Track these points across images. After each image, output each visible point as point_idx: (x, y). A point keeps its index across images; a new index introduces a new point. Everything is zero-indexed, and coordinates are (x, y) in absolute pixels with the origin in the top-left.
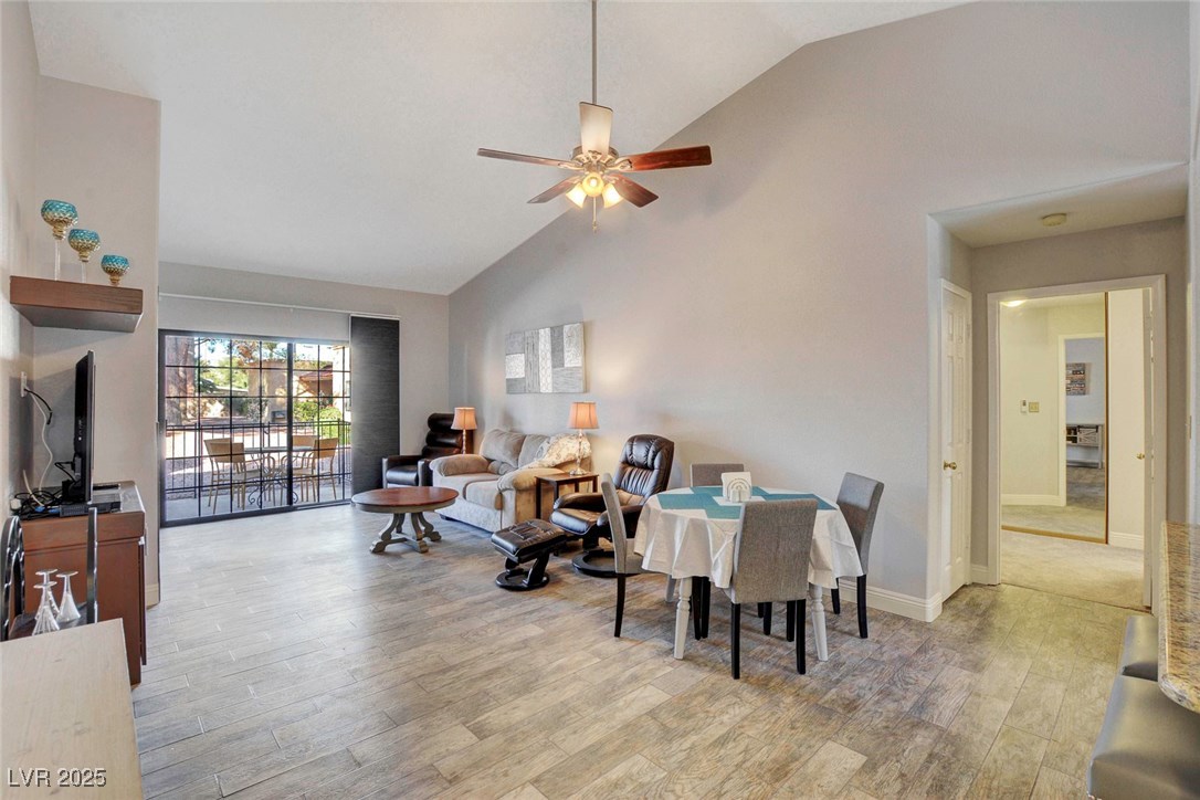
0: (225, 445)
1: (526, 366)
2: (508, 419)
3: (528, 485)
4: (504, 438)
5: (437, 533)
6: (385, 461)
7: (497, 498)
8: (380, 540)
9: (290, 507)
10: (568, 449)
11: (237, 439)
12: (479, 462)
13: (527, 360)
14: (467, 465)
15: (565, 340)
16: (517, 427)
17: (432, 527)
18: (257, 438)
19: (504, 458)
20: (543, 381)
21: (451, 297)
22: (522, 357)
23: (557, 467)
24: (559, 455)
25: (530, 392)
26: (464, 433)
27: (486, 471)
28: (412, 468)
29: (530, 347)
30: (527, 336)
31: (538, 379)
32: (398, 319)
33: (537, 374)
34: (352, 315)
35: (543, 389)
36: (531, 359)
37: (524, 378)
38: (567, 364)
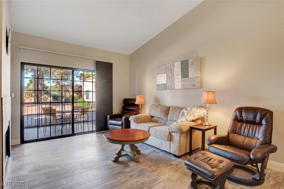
0: (48, 109)
1: (167, 78)
2: (157, 100)
5: (139, 151)
6: (108, 116)
7: (168, 135)
8: (117, 156)
9: (73, 134)
10: (198, 113)
11: (54, 107)
13: (168, 76)
14: (144, 119)
15: (190, 66)
16: (162, 103)
17: (137, 148)
18: (61, 107)
19: (160, 116)
20: (176, 84)
21: (130, 56)
22: (165, 75)
23: (193, 121)
24: (194, 116)
25: (169, 89)
26: (140, 105)
27: (151, 121)
28: (119, 119)
29: (169, 71)
30: (168, 66)
31: (173, 83)
32: (112, 62)
33: (173, 81)
34: (96, 60)
35: (176, 87)
36: (170, 75)
37: (166, 83)
38: (190, 76)
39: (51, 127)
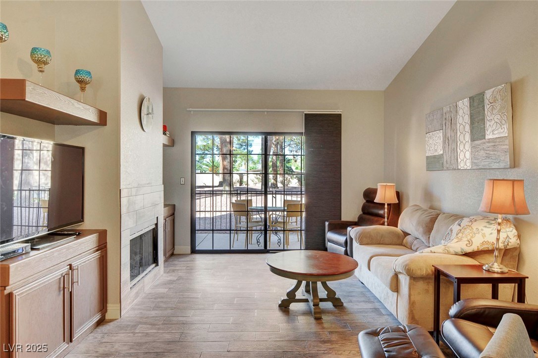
1: (444, 142)
2: (428, 195)
3: (424, 273)
4: (419, 213)
5: (339, 300)
6: (327, 223)
7: (393, 278)
8: (286, 298)
10: (484, 235)
12: (396, 235)
13: (445, 136)
14: (382, 236)
15: (487, 107)
17: (335, 293)
19: (417, 234)
20: (461, 156)
22: (440, 134)
23: (467, 255)
24: (470, 242)
25: (448, 169)
26: (386, 206)
27: (401, 244)
29: (448, 122)
30: (445, 110)
31: (456, 155)
32: (340, 113)
33: (455, 149)
34: (305, 113)
35: (462, 166)
36: (449, 135)
37: (442, 155)
38: (489, 136)
39: (232, 235)
